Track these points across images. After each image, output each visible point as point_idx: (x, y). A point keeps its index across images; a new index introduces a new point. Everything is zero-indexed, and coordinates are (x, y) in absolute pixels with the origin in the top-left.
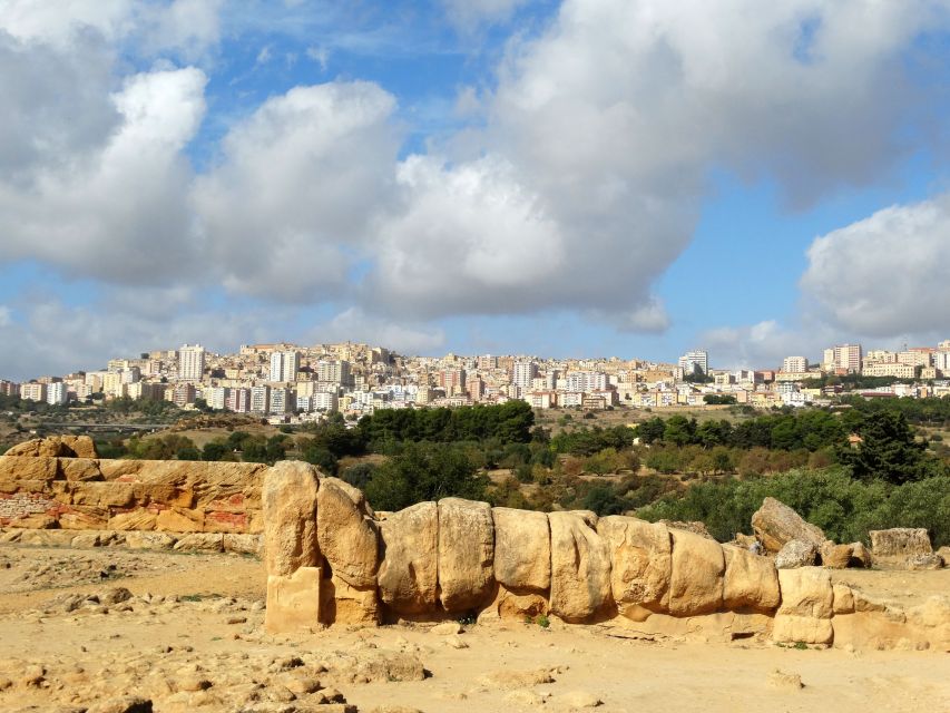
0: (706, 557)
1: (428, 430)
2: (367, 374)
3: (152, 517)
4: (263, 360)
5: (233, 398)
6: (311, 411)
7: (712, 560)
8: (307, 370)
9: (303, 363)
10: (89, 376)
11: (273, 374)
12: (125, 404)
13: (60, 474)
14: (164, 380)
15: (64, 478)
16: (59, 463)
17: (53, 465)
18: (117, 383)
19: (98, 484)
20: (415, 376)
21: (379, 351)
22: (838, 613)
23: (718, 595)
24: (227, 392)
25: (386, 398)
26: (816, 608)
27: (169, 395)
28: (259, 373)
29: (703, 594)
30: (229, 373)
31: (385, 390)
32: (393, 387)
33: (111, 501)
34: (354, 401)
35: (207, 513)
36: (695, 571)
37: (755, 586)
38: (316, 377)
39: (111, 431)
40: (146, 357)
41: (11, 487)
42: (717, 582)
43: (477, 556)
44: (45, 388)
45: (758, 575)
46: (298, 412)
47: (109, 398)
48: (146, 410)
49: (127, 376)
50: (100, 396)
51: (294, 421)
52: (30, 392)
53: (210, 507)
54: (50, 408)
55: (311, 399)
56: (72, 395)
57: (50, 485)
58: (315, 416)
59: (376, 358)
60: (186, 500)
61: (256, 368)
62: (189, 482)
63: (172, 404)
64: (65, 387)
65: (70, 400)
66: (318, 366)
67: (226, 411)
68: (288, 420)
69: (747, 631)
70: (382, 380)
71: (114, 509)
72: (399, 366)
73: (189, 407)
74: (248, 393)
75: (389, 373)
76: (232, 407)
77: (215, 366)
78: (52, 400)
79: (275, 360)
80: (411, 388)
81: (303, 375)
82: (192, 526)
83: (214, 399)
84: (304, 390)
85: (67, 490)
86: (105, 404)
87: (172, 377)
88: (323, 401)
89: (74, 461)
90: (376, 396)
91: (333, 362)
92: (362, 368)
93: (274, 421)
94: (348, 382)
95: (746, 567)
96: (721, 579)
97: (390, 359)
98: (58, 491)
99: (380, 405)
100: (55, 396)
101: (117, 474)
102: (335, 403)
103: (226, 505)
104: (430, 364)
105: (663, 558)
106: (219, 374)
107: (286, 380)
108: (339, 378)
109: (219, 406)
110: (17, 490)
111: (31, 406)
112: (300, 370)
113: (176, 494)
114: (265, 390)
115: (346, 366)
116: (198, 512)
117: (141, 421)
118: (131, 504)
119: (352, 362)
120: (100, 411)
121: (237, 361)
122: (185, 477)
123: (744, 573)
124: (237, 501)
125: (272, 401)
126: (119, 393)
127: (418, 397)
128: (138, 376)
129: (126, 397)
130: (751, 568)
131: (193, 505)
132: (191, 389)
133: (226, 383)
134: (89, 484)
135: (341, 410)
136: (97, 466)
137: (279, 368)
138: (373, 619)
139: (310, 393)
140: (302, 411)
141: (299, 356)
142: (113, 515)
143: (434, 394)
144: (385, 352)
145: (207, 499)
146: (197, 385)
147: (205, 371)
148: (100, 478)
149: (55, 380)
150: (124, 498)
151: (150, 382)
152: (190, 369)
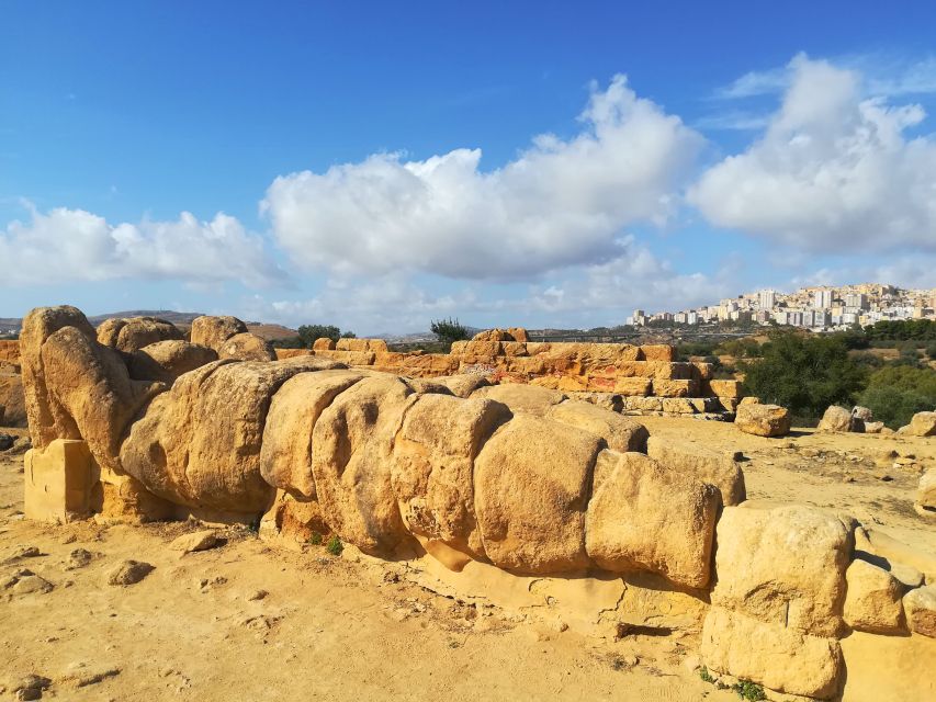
0: (541, 470)
1: (913, 333)
2: (879, 301)
3: (555, 380)
4: (811, 296)
5: (792, 317)
6: (841, 324)
7: (554, 476)
8: (839, 300)
9: (836, 297)
10: (710, 309)
11: (816, 304)
12: (729, 323)
13: (501, 351)
14: (751, 309)
15: (504, 354)
16: (501, 345)
17: (497, 346)
18: (725, 312)
19: (524, 358)
20: (912, 302)
21: (887, 287)
22: (859, 629)
23: (573, 545)
24: (788, 315)
25: (891, 315)
26: (797, 608)
27: (754, 317)
28: (808, 304)
29: (541, 540)
30: (789, 304)
31: (891, 310)
32: (897, 309)
33: (529, 370)
34: (869, 317)
35: (590, 378)
36: (515, 496)
37: (646, 541)
38: (844, 304)
39: (721, 337)
40: (741, 297)
41: (472, 360)
42: (566, 521)
43: (231, 439)
44: (686, 315)
45: (657, 517)
46: (832, 325)
47: (720, 320)
48: (741, 326)
49: (731, 308)
50: (716, 319)
51: (830, 330)
52: (679, 318)
53: (593, 374)
54: (689, 326)
55: (841, 317)
56: (701, 319)
57: (495, 359)
58: (844, 328)
59: (885, 291)
60: (577, 370)
61: (806, 301)
62: (579, 357)
63: (756, 322)
64: (697, 315)
65: (700, 321)
66: (846, 298)
67: (788, 325)
68: (826, 330)
69: (653, 623)
70: (889, 305)
71: (531, 375)
72: (901, 296)
73: (766, 324)
74: (801, 315)
75: (894, 300)
76: (792, 323)
77: (781, 300)
78: (690, 322)
79: (818, 295)
80: (909, 309)
81: (836, 303)
82: (579, 387)
83: (781, 318)
84: (836, 313)
85: (505, 362)
86: (719, 323)
87: (756, 308)
88: (849, 318)
89: (510, 343)
90: (885, 314)
91: (855, 295)
92: (875, 298)
93: (818, 330)
94: (866, 306)
95: (633, 495)
96: (577, 515)
97: (895, 292)
98: (499, 362)
99: (887, 318)
100: (692, 320)
101: (537, 352)
102: (857, 319)
103: (604, 374)
104: (923, 294)
105: (454, 464)
106: (784, 305)
107: (825, 307)
108: (860, 304)
109: (784, 322)
110: (476, 362)
111: (679, 325)
112: (833, 300)
113: (571, 365)
114: (811, 313)
115: (864, 297)
116: (585, 378)
117: (738, 332)
118: (543, 372)
119: (869, 294)
120: (716, 327)
121: (795, 297)
122: (576, 354)
123: (627, 508)
124: (612, 370)
125: (816, 319)
126: (726, 317)
127: (915, 314)
128: (736, 308)
129: (730, 319)
130: (643, 500)
131: (582, 372)
132: (767, 314)
133: (787, 310)
134: (519, 358)
135: (861, 323)
136: (525, 347)
137: (820, 301)
138: (137, 513)
139: (841, 314)
140: (835, 324)
141: (833, 293)
142: (531, 378)
143: (925, 312)
144: (891, 287)
145: (591, 369)
146: (771, 311)
147: (776, 303)
148: (526, 354)
149: (692, 312)
150: (538, 367)
151: (744, 311)
152: (766, 303)
